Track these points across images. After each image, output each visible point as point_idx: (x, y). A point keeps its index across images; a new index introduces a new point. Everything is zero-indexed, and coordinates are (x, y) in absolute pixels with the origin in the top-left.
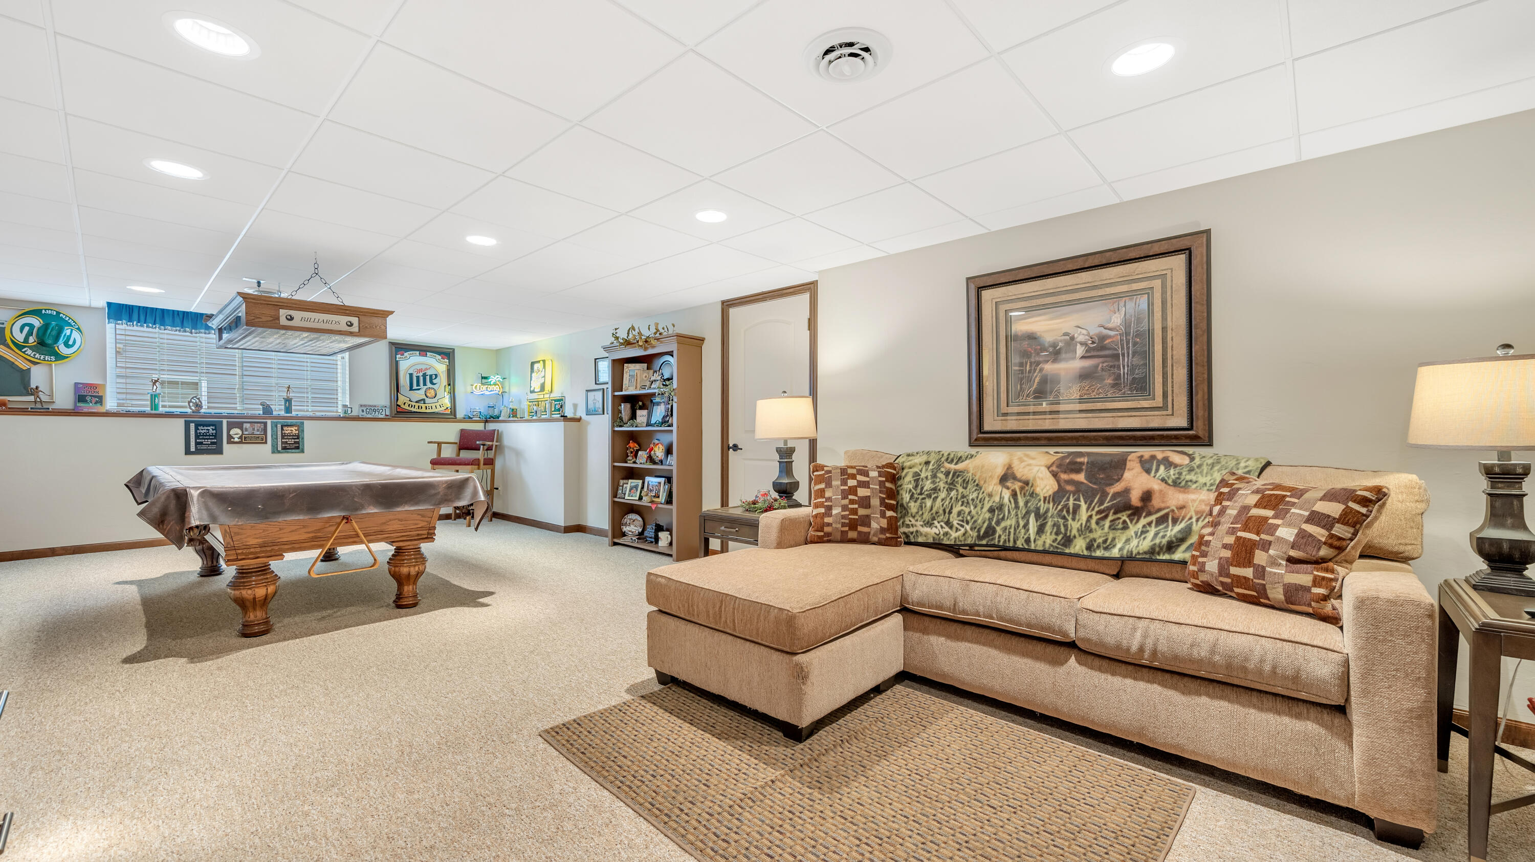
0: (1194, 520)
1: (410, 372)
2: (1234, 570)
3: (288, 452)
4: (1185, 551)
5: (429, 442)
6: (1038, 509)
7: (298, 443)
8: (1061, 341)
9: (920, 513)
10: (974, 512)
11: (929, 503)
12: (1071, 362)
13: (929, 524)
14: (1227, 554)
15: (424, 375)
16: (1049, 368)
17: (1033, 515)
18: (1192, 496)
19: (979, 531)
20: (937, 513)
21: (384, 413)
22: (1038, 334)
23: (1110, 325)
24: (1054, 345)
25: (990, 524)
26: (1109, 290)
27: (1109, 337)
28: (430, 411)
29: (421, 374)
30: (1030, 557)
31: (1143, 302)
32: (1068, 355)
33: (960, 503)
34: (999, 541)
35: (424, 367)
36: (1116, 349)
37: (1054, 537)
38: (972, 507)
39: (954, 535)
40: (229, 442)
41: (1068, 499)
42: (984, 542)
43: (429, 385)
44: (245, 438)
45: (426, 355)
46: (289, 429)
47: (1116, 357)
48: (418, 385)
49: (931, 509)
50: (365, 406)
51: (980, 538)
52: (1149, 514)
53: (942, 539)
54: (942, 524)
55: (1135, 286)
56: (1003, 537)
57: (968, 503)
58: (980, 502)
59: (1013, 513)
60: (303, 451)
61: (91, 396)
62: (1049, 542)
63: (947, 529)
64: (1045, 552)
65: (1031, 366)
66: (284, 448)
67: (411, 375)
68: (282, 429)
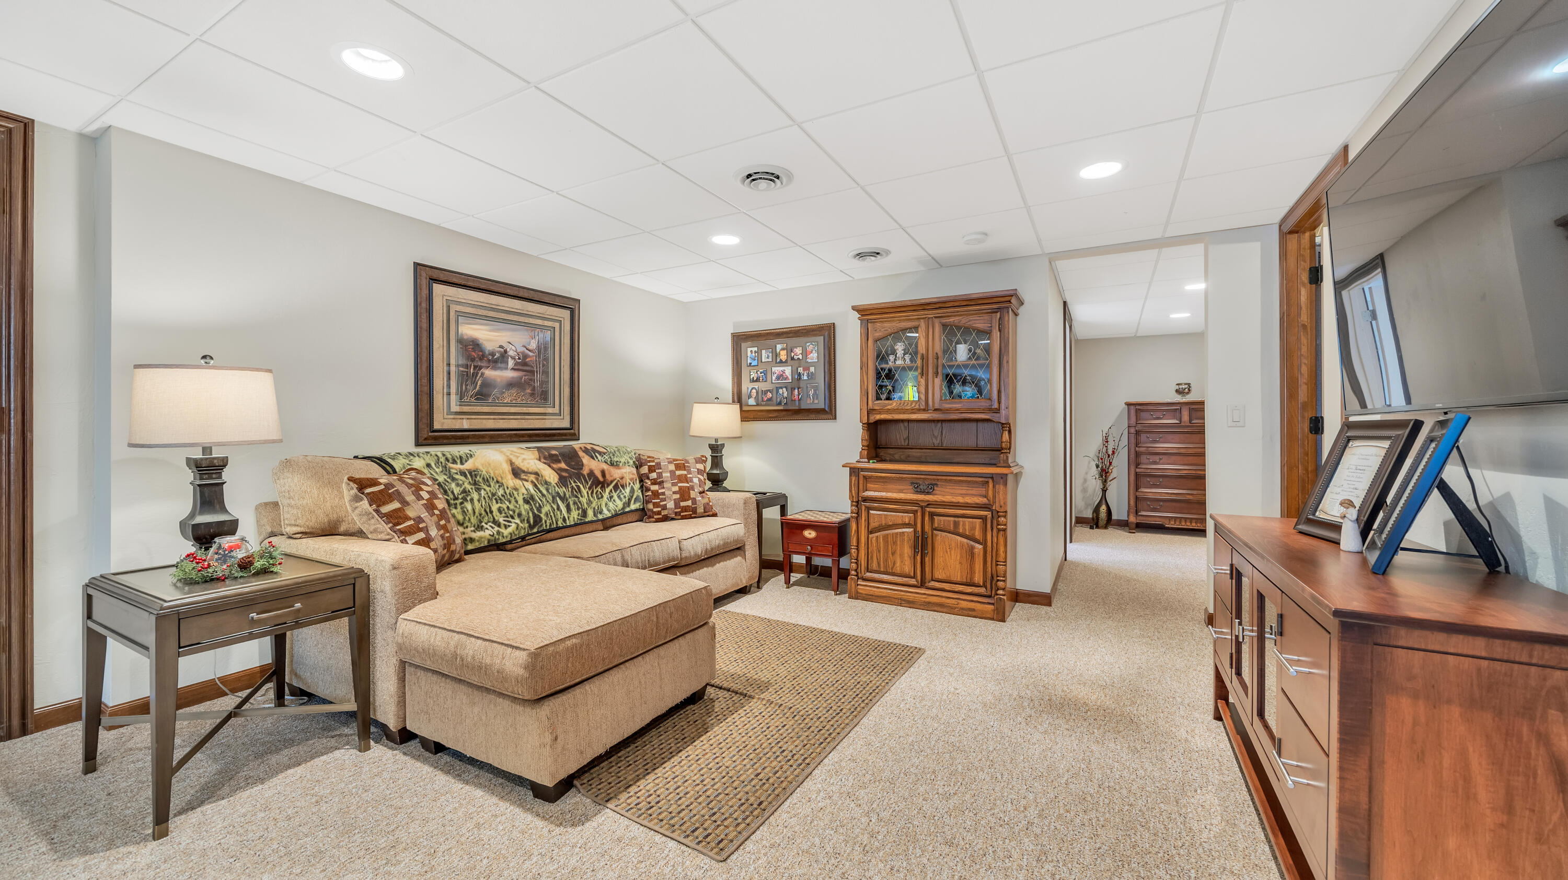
0: (632, 484)
2: (683, 504)
4: (634, 503)
6: (558, 493)
8: (498, 352)
9: (467, 518)
10: (511, 507)
11: (469, 506)
12: (504, 371)
13: (479, 528)
14: (678, 496)
16: (489, 373)
17: (558, 499)
18: (623, 471)
19: (528, 522)
20: (480, 515)
22: (481, 341)
23: (530, 348)
24: (493, 354)
25: (533, 513)
26: (532, 321)
27: (529, 356)
30: (567, 531)
31: (548, 334)
32: (503, 365)
33: (494, 501)
34: (546, 526)
36: (532, 367)
37: (577, 512)
38: (507, 503)
39: (506, 532)
41: (571, 484)
42: (535, 530)
47: (532, 372)
49: (474, 513)
51: (531, 527)
52: (608, 485)
53: (499, 539)
54: (490, 524)
55: (547, 323)
56: (548, 521)
57: (500, 499)
58: (511, 496)
59: (544, 500)
62: (576, 517)
63: (496, 528)
64: (576, 525)
65: (474, 369)
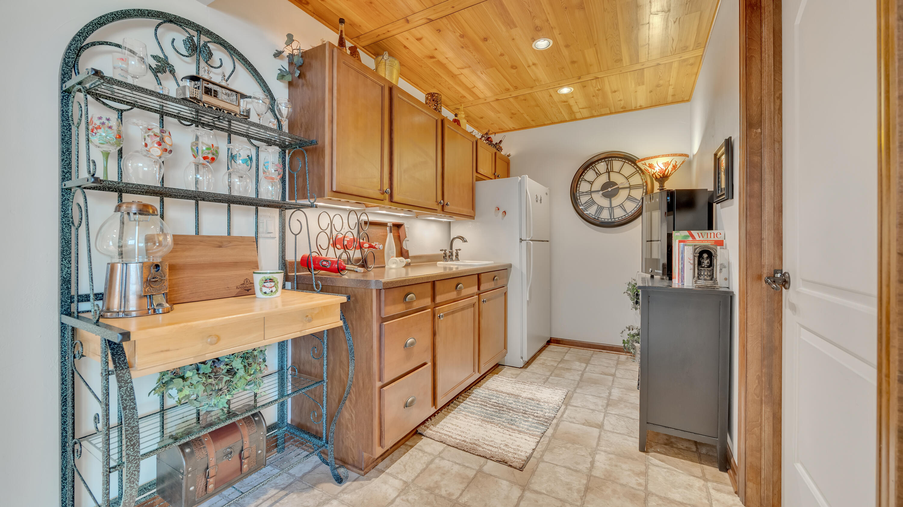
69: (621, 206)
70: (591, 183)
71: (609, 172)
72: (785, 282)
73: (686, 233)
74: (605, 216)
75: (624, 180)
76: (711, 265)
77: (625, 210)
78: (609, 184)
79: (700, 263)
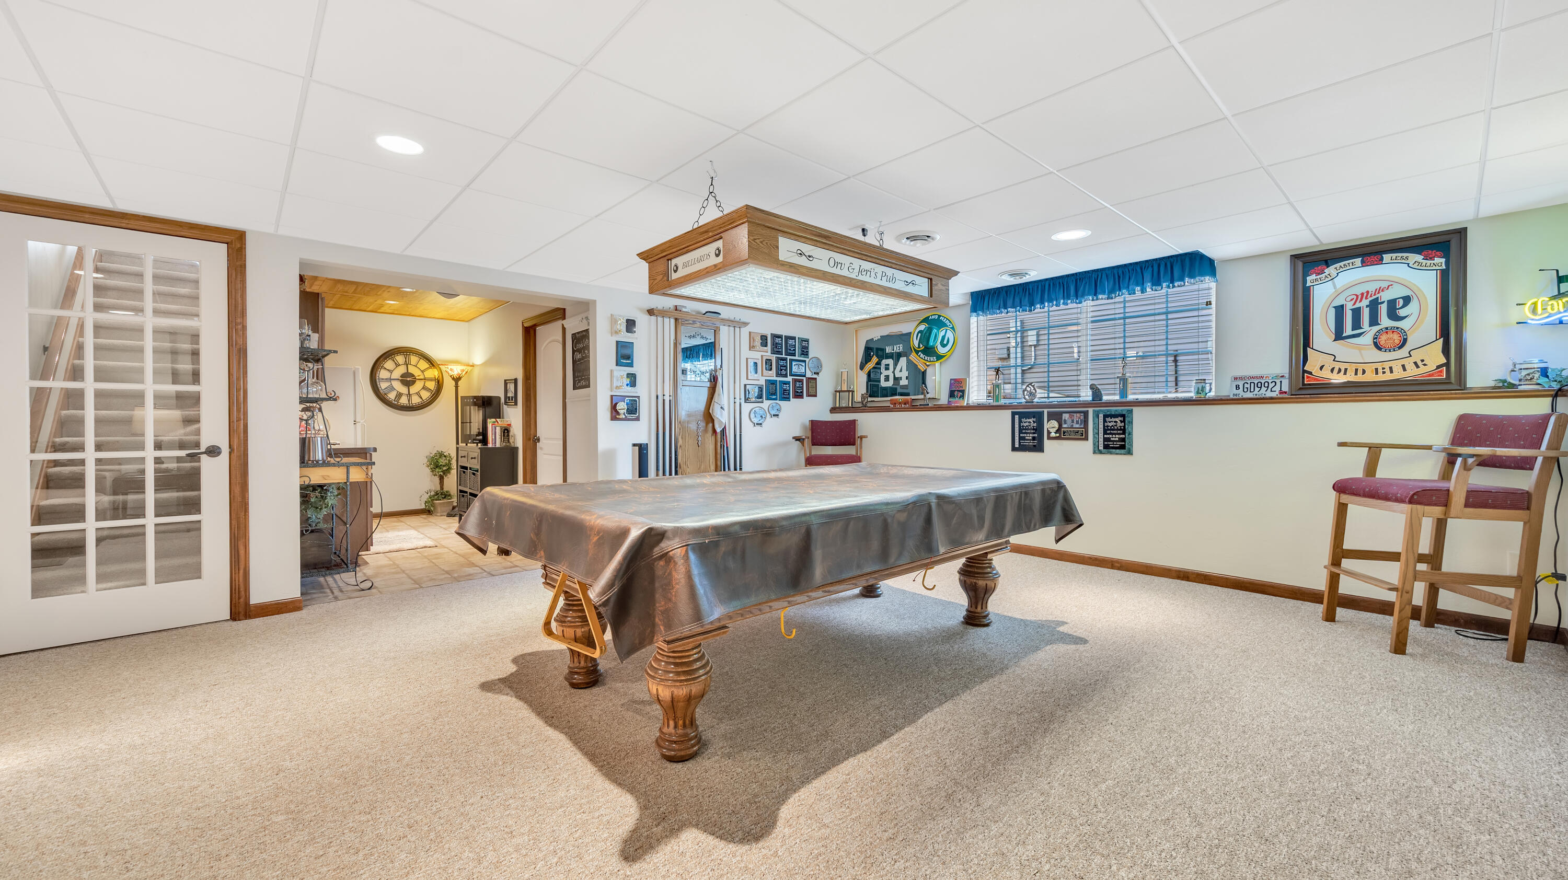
1: (1338, 303)
3: (1111, 453)
5: (1341, 444)
7: (1123, 440)
15: (1374, 306)
21: (1277, 388)
28: (1388, 377)
29: (1365, 302)
35: (1372, 287)
40: (1049, 438)
43: (1385, 322)
44: (1064, 432)
45: (1380, 261)
46: (1113, 420)
48: (1357, 324)
50: (1241, 378)
60: (1130, 453)
61: (958, 391)
66: (1106, 447)
67: (1340, 310)
68: (1105, 421)
69: (418, 394)
70: (391, 371)
71: (407, 365)
72: (538, 440)
73: (494, 420)
74: (404, 401)
75: (420, 373)
76: (508, 435)
77: (421, 398)
78: (407, 375)
79: (504, 436)
